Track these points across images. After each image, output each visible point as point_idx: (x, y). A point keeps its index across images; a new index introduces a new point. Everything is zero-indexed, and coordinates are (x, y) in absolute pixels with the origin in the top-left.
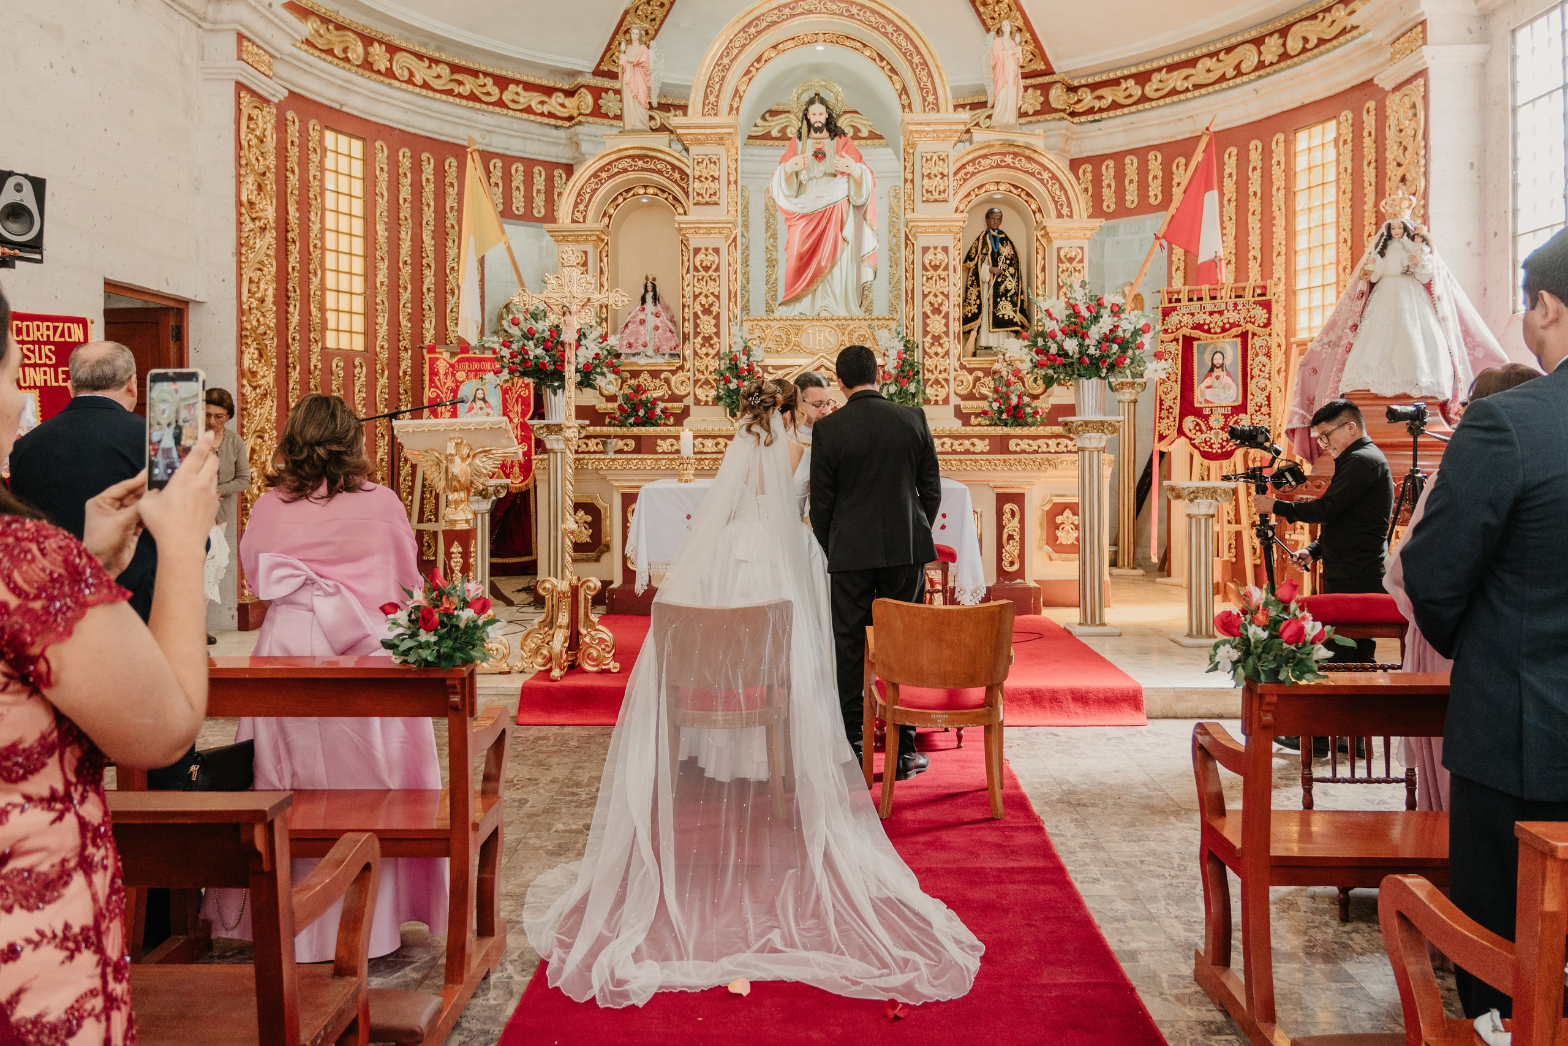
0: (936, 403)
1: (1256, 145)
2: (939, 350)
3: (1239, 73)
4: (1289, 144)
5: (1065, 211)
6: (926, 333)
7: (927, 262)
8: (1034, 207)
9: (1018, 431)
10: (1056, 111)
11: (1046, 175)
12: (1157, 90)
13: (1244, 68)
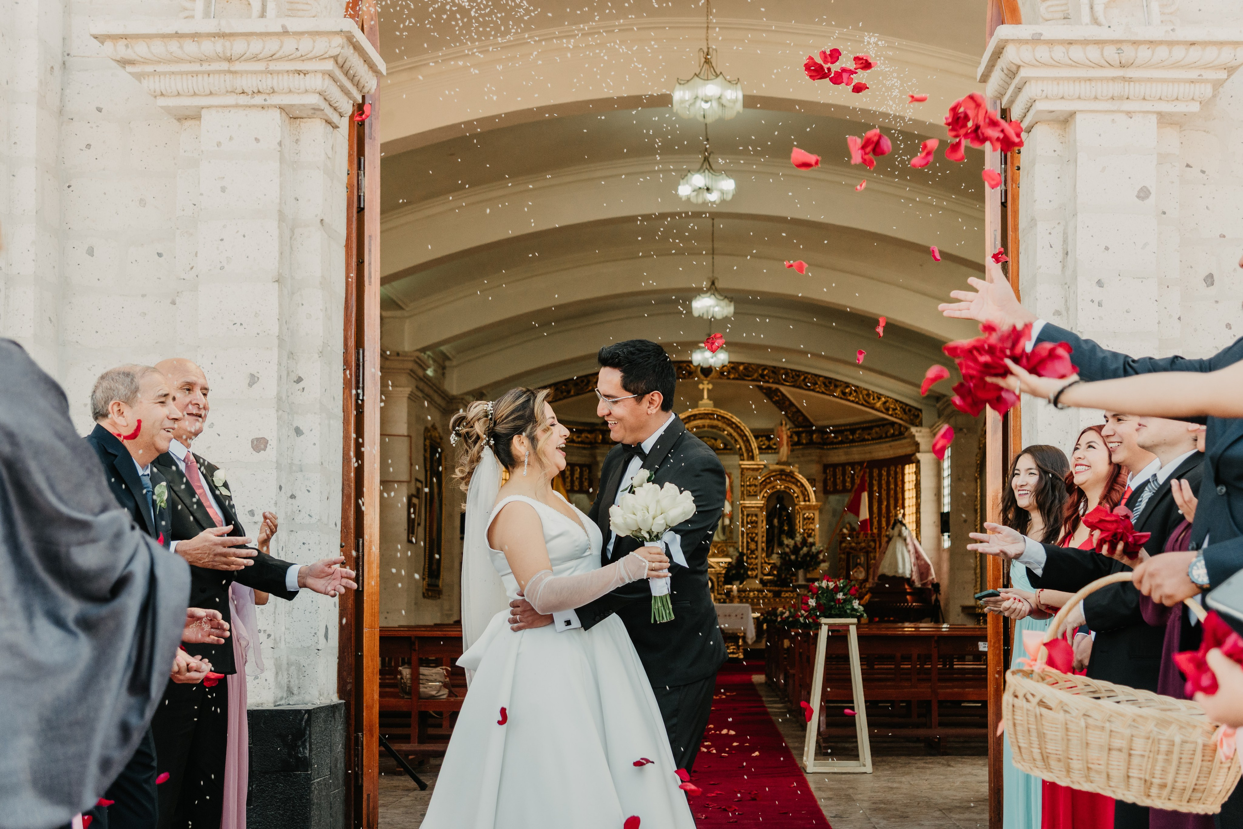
0: (752, 578)
1: (893, 468)
2: (754, 556)
3: (887, 437)
4: (903, 470)
5: (807, 499)
6: (748, 549)
7: (749, 520)
8: (796, 495)
9: (785, 589)
10: (815, 443)
11: (799, 484)
12: (858, 438)
13: (889, 434)
